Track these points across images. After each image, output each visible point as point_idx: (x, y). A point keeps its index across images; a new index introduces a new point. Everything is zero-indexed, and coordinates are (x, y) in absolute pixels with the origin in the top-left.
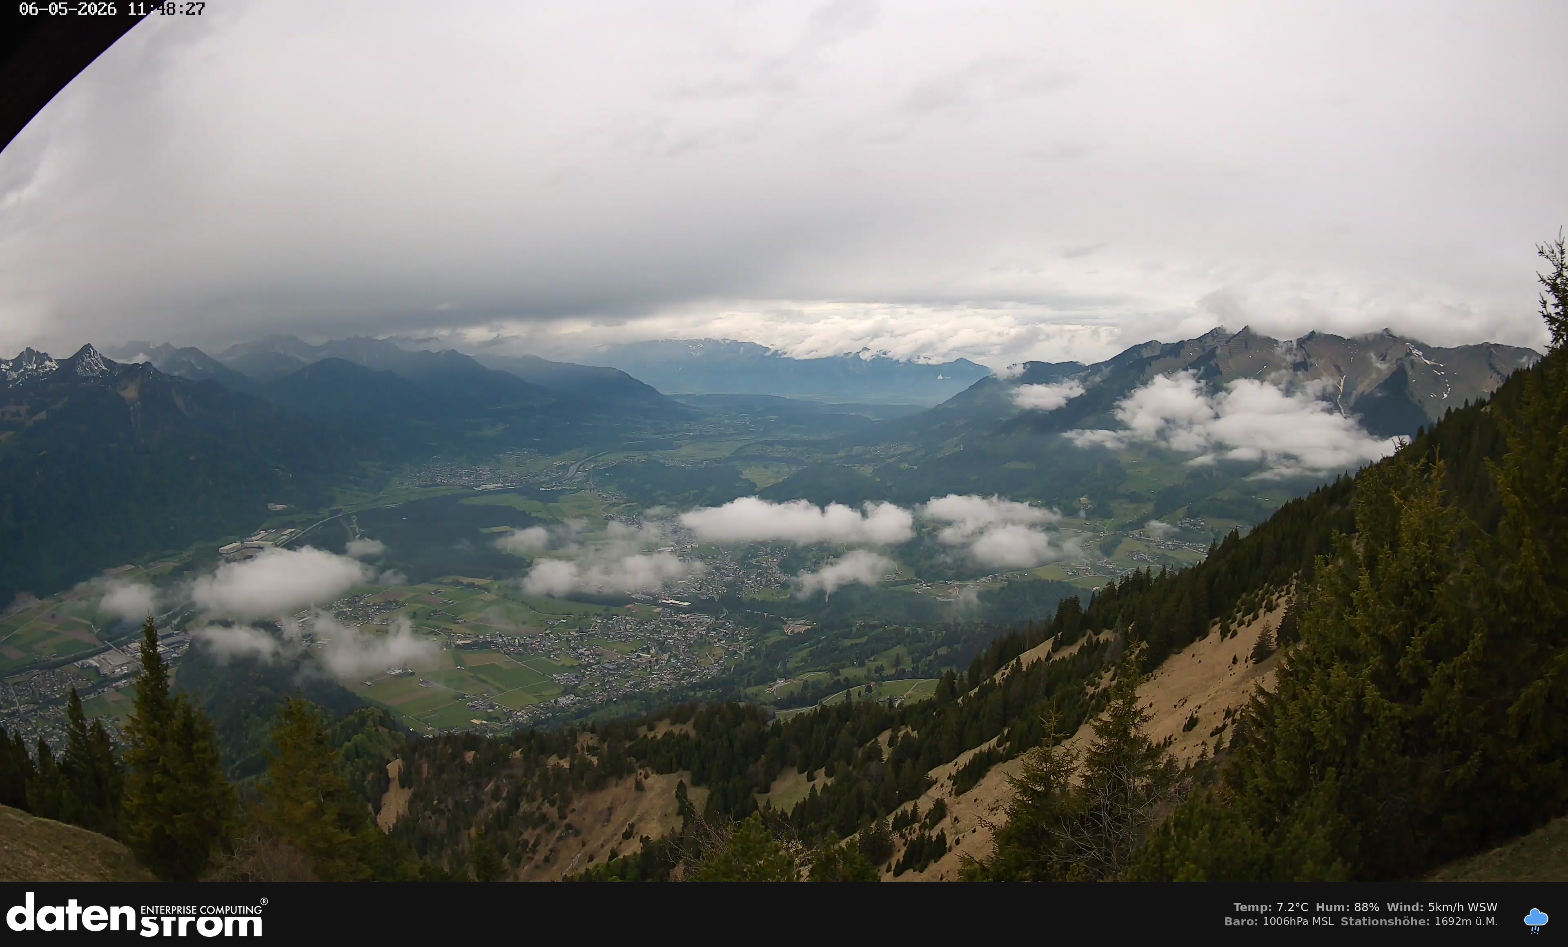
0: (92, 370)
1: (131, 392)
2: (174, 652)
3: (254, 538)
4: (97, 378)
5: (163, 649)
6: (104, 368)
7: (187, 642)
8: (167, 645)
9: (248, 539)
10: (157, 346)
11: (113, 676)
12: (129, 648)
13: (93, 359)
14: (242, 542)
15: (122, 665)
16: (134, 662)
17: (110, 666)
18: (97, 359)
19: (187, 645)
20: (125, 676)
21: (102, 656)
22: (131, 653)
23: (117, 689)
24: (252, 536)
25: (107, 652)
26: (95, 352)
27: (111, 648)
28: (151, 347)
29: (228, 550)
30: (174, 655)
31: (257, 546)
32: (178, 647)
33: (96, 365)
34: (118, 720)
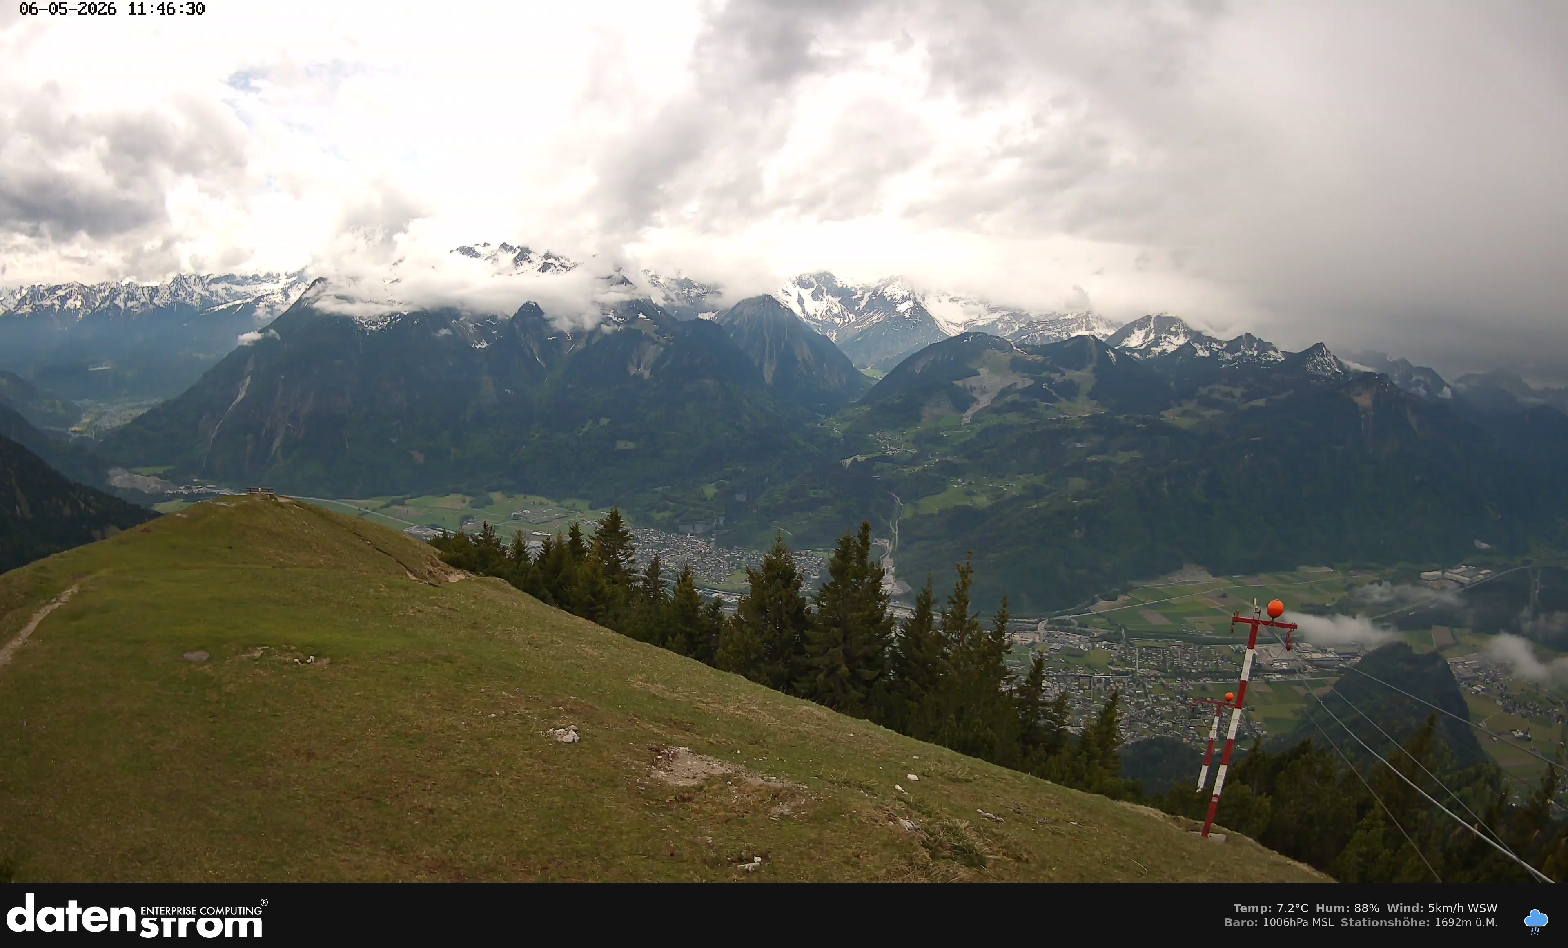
0: (1324, 370)
1: (1364, 400)
2: (1343, 662)
3: (1455, 571)
4: (1328, 379)
5: (1333, 656)
6: (1337, 370)
7: (1360, 656)
8: (1339, 654)
9: (1449, 570)
10: (1394, 360)
11: (1269, 668)
12: (1299, 646)
13: (1326, 359)
14: (1443, 573)
15: (1284, 661)
16: (1297, 661)
17: (1270, 657)
18: (1330, 360)
19: (1359, 658)
20: (1282, 672)
21: (1265, 646)
22: (1299, 652)
23: (1267, 682)
24: (1452, 569)
25: (1273, 645)
26: (1328, 352)
27: (1279, 642)
28: (1388, 359)
29: (1428, 576)
30: (1341, 665)
31: (1455, 579)
32: (1349, 658)
33: (1329, 365)
34: (1253, 710)
